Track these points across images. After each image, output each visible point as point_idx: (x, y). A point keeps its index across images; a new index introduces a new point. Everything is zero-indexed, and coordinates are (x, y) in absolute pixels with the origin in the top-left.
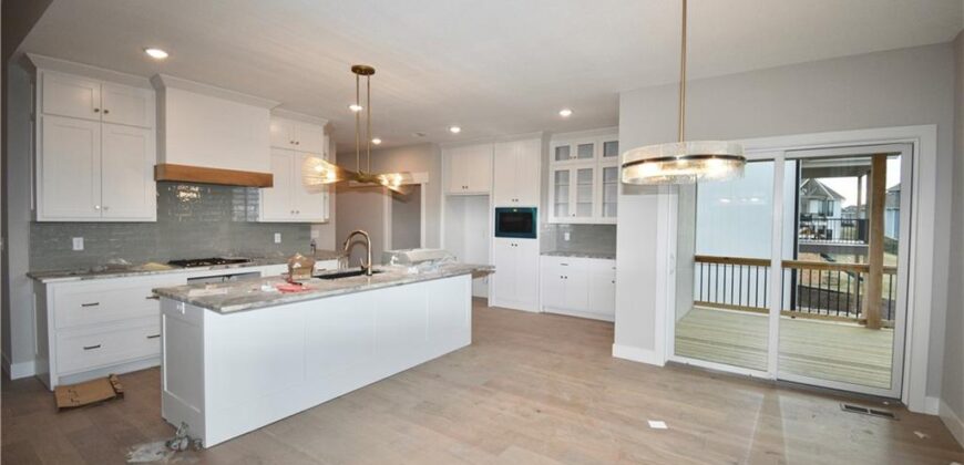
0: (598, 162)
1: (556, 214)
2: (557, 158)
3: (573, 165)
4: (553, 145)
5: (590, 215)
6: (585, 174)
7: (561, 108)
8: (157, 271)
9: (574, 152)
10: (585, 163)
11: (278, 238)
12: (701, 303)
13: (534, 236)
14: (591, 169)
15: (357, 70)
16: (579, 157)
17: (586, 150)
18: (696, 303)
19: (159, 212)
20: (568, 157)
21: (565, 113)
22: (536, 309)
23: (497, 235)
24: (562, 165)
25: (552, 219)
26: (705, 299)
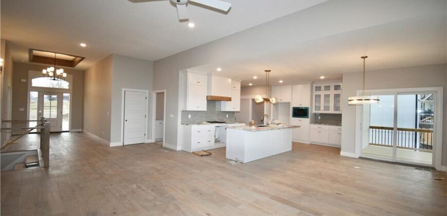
0: (332, 92)
1: (315, 110)
2: (316, 90)
3: (322, 93)
4: (315, 86)
5: (329, 110)
6: (327, 96)
7: (321, 76)
8: (204, 124)
9: (323, 88)
10: (327, 92)
11: (227, 116)
12: (372, 144)
13: (308, 117)
14: (329, 95)
15: (266, 71)
16: (325, 90)
17: (327, 88)
18: (370, 144)
19: (207, 108)
20: (320, 90)
21: (322, 77)
22: (308, 143)
23: (293, 117)
24: (318, 93)
25: (314, 111)
26: (374, 143)
